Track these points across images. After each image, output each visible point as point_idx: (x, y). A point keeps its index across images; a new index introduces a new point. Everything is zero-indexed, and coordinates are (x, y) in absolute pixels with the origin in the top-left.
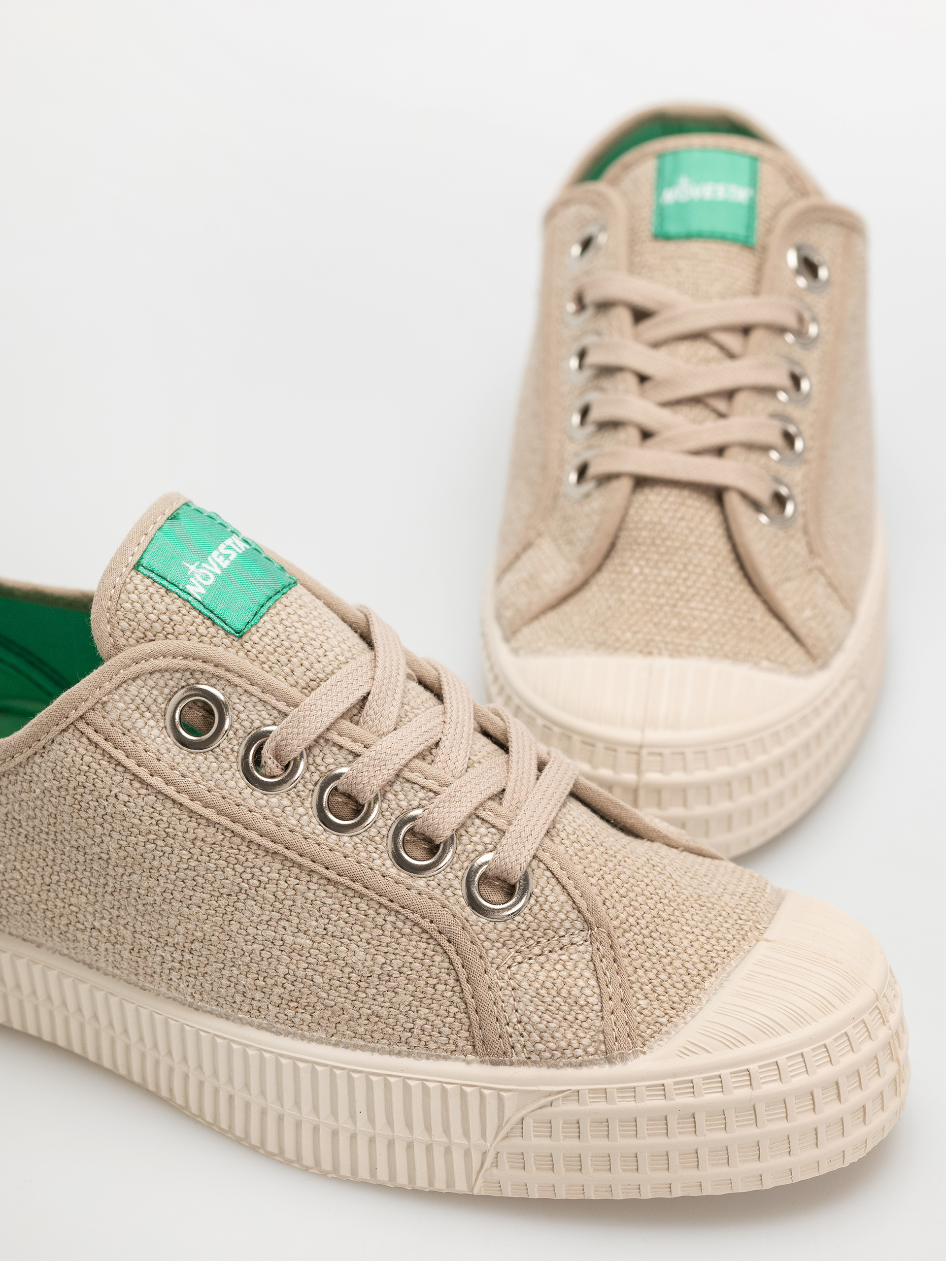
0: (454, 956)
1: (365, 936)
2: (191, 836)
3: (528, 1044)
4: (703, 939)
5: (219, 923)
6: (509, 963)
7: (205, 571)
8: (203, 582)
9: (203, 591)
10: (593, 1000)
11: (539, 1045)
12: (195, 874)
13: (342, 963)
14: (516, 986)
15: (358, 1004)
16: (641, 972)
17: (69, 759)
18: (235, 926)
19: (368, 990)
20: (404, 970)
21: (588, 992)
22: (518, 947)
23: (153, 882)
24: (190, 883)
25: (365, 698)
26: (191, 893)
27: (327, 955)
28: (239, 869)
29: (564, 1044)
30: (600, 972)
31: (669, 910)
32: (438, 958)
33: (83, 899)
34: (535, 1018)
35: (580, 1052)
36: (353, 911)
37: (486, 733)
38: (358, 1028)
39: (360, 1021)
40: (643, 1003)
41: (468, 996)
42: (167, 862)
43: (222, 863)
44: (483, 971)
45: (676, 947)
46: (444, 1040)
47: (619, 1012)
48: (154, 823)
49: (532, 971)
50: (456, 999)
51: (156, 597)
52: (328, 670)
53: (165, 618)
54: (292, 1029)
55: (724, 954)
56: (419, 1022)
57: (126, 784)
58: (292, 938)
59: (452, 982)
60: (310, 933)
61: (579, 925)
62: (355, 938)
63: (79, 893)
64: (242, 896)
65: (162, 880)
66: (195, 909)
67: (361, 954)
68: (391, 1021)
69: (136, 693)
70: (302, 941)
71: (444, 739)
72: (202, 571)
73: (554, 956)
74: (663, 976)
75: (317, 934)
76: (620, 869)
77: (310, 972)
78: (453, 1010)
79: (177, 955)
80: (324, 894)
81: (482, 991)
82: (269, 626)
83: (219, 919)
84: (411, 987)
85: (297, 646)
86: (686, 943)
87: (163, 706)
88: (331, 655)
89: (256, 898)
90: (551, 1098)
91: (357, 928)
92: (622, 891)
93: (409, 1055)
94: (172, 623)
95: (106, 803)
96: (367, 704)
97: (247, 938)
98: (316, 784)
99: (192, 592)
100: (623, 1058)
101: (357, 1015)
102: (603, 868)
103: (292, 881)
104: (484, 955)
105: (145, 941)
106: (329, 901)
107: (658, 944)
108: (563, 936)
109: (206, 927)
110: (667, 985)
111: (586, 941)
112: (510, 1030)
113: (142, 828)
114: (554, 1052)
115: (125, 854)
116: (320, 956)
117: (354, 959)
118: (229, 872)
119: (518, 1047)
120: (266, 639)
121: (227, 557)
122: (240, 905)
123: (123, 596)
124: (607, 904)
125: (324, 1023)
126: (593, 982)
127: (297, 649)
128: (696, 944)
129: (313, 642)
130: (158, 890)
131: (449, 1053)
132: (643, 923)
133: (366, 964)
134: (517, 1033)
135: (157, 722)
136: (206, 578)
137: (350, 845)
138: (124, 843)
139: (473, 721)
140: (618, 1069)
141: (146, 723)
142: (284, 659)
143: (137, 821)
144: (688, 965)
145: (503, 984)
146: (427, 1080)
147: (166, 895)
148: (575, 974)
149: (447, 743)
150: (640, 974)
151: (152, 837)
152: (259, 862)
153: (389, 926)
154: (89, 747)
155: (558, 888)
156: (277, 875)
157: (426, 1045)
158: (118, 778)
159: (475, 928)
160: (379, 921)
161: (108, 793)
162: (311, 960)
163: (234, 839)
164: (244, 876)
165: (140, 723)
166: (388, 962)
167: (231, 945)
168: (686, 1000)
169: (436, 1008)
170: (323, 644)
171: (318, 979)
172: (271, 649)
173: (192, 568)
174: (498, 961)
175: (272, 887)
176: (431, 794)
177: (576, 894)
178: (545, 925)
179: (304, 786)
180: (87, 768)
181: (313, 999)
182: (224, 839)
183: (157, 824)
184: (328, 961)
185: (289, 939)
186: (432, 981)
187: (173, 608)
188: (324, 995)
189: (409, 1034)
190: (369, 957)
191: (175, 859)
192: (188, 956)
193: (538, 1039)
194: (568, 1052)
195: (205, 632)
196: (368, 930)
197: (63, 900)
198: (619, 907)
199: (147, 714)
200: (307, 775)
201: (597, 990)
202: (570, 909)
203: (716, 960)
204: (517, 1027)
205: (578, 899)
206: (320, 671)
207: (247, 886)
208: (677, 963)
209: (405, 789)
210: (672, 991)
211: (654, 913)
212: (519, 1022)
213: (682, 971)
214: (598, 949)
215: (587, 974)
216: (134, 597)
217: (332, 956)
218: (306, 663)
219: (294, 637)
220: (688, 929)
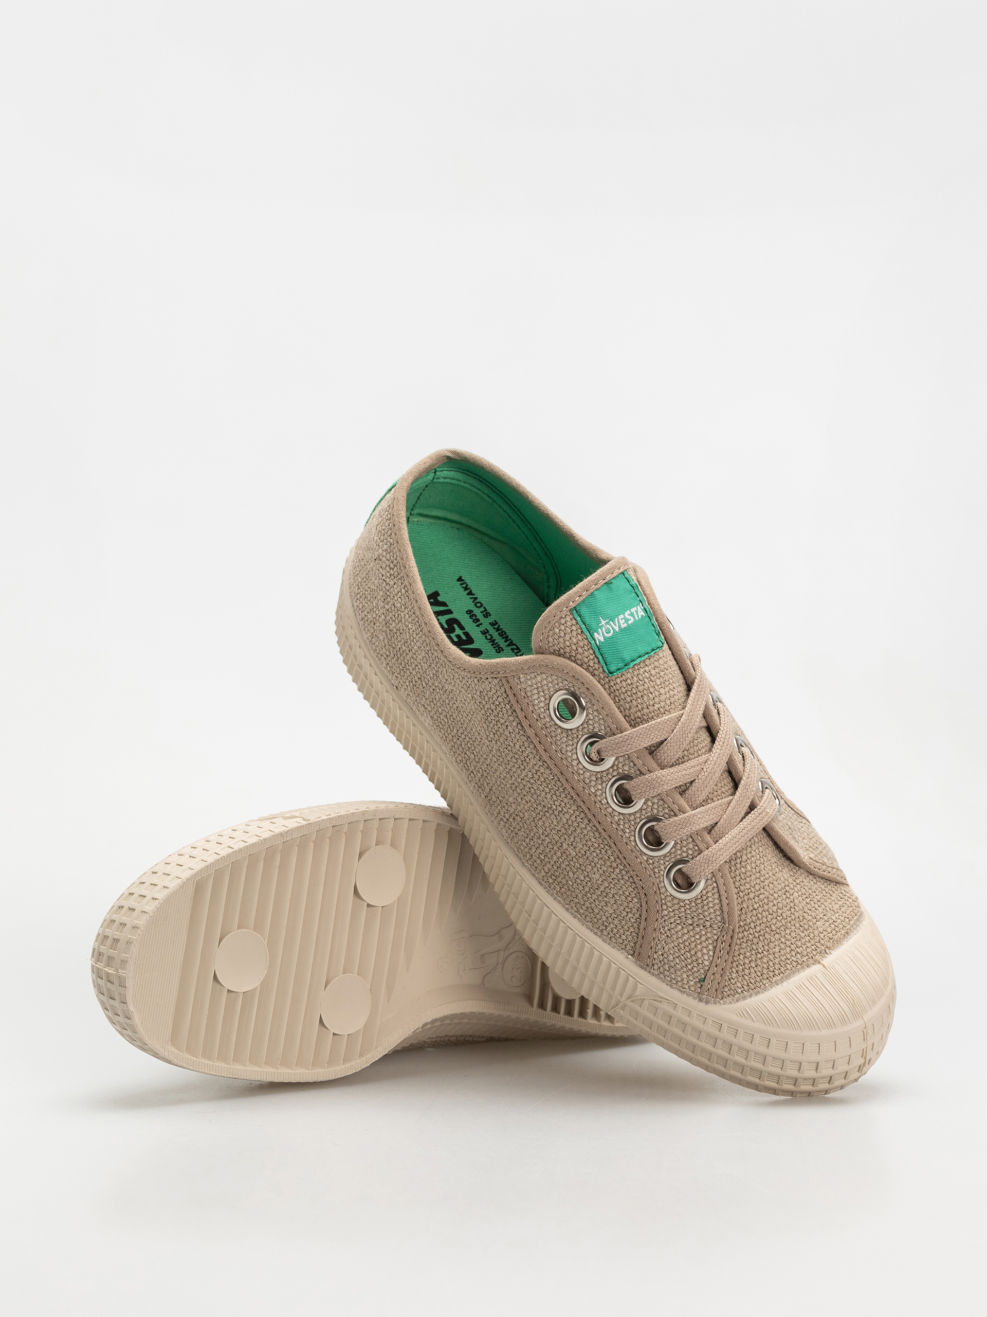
0: (644, 904)
1: (604, 868)
2: (536, 768)
3: (661, 968)
4: (788, 949)
5: (534, 816)
6: (672, 922)
7: (610, 627)
8: (605, 633)
9: (602, 640)
10: (707, 963)
11: (667, 972)
12: (530, 786)
13: (586, 874)
14: (670, 935)
15: (585, 898)
16: (742, 957)
17: (491, 693)
18: (541, 823)
19: (593, 895)
20: (616, 896)
21: (706, 957)
22: (680, 915)
23: (508, 776)
24: (527, 789)
25: (662, 742)
26: (526, 794)
27: (580, 865)
28: (554, 797)
29: (679, 979)
30: (717, 950)
31: (779, 924)
32: (635, 900)
33: (473, 756)
34: (671, 958)
35: (686, 986)
36: (603, 852)
37: (730, 773)
38: (581, 909)
39: (583, 907)
40: (734, 975)
41: (642, 927)
42: (519, 772)
43: (547, 790)
44: (655, 919)
45: (769, 949)
46: (621, 941)
47: (718, 976)
48: (521, 751)
49: (682, 931)
50: (635, 925)
51: (574, 633)
52: (650, 716)
53: (574, 647)
54: (548, 888)
55: (794, 964)
56: (612, 926)
57: (515, 724)
58: (567, 846)
59: (637, 916)
60: (577, 849)
61: (719, 918)
62: (599, 866)
63: (472, 752)
64: (551, 812)
65: (513, 778)
66: (524, 802)
67: (597, 876)
68: (598, 916)
69: (540, 681)
70: (571, 851)
71: (697, 781)
72: (608, 626)
73: (698, 929)
74: (753, 964)
75: (580, 852)
76: (762, 890)
77: (568, 868)
78: (632, 929)
79: (507, 816)
80: (593, 835)
81: (650, 929)
82: (629, 676)
83: (534, 815)
84: (615, 907)
85: (640, 694)
86: (777, 949)
87: (552, 693)
88: (657, 706)
89: (557, 816)
90: (660, 999)
91: (601, 861)
92: (756, 906)
93: (600, 937)
94: (577, 652)
95: (500, 726)
96: (662, 746)
97: (545, 832)
98: (614, 776)
99: (596, 638)
100: (707, 1002)
101: (582, 903)
102: (752, 888)
103: (579, 820)
104: (660, 912)
105: (494, 799)
106: (593, 840)
107: (760, 944)
108: (708, 921)
109: (526, 814)
110: (752, 971)
111: (719, 928)
112: (655, 956)
113: (514, 749)
114: (673, 980)
115: (500, 754)
116: (577, 864)
117: (593, 876)
118: (549, 796)
119: (656, 967)
120: (624, 683)
121: (627, 620)
122: (548, 815)
123: (557, 624)
124: (743, 911)
125: (565, 896)
126: (711, 953)
127: (639, 696)
128: (782, 952)
129: (650, 695)
130: (510, 782)
131: (620, 948)
132: (758, 929)
133: (598, 882)
134: (659, 960)
135: (545, 699)
136: (608, 632)
137: (617, 818)
138: (502, 750)
139: (725, 764)
140: (702, 1005)
141: (539, 697)
142: (628, 699)
143: (512, 745)
144: (771, 964)
145: (663, 931)
146: (603, 955)
147: (513, 786)
148: (704, 944)
149: (697, 784)
150: (741, 958)
151: (517, 756)
152: (566, 800)
153: (618, 870)
154: (504, 694)
155: (716, 896)
156: (573, 812)
157: (610, 938)
158: (511, 718)
159: (662, 895)
160: (614, 865)
161: (503, 722)
162: (571, 863)
163: (558, 782)
164: (556, 802)
165: (536, 696)
166: (609, 888)
167: (535, 830)
168: (758, 984)
169: (623, 923)
170: (656, 698)
171: (571, 874)
172: (624, 690)
173: (603, 622)
174: (666, 918)
175: (567, 816)
176: (673, 814)
177: (725, 902)
178: (700, 911)
179: (607, 774)
180: (498, 704)
181: (564, 882)
182: (553, 779)
183: (522, 752)
184: (580, 868)
185: (565, 846)
186: (627, 910)
187: (581, 644)
188: (571, 883)
189: (605, 928)
190: (601, 880)
191: (524, 773)
192: (511, 820)
193: (668, 969)
194: (680, 984)
195: (592, 665)
196: (606, 866)
197: (463, 749)
198: (749, 915)
199: (542, 694)
200: (611, 770)
201: (711, 958)
202: (718, 909)
203: (788, 966)
204: (659, 957)
205: (725, 905)
206: (645, 714)
207: (555, 807)
208: (765, 960)
209: (660, 803)
210: (753, 976)
211: (768, 924)
212: (662, 955)
213: (765, 966)
214: (723, 936)
215: (711, 947)
216: (562, 627)
217: (583, 868)
218: (640, 707)
219: (640, 688)
220: (783, 940)
